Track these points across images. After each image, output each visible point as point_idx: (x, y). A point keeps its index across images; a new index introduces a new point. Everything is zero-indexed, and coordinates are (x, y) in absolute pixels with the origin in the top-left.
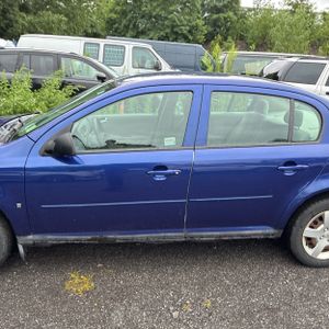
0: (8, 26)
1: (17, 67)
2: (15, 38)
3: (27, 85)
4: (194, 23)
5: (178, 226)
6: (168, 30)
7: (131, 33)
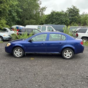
0: (23, 23)
1: (25, 31)
2: (25, 26)
3: (27, 34)
4: (67, 19)
5: (45, 51)
6: (60, 22)
7: (51, 22)
